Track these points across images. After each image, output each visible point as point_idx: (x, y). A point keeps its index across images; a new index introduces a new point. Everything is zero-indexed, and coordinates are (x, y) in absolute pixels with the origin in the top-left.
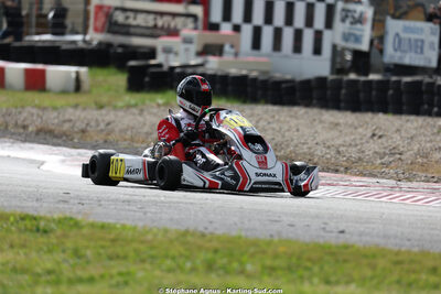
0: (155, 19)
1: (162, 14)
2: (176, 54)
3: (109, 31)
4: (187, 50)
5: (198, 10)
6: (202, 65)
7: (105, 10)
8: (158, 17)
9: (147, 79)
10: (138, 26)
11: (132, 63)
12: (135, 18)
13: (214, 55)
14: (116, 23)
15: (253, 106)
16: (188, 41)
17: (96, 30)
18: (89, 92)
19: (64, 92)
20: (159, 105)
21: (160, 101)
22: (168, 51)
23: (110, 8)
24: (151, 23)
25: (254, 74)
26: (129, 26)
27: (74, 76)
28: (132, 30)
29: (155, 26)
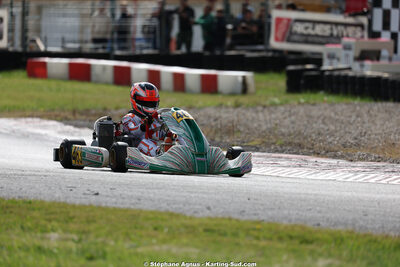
0: (332, 29)
1: (337, 24)
2: (338, 59)
3: (289, 40)
4: (347, 56)
5: (364, 20)
6: (350, 69)
7: (285, 22)
8: (334, 27)
9: (302, 82)
10: (317, 36)
11: (291, 68)
12: (313, 28)
13: (372, 59)
14: (296, 33)
15: (373, 103)
16: (347, 48)
17: (277, 39)
18: (254, 94)
19: (232, 94)
20: (300, 103)
21: (302, 101)
22: (332, 57)
23: (289, 20)
24: (328, 33)
25: (386, 75)
26: (309, 35)
27: (240, 79)
28: (310, 39)
29: (332, 35)
